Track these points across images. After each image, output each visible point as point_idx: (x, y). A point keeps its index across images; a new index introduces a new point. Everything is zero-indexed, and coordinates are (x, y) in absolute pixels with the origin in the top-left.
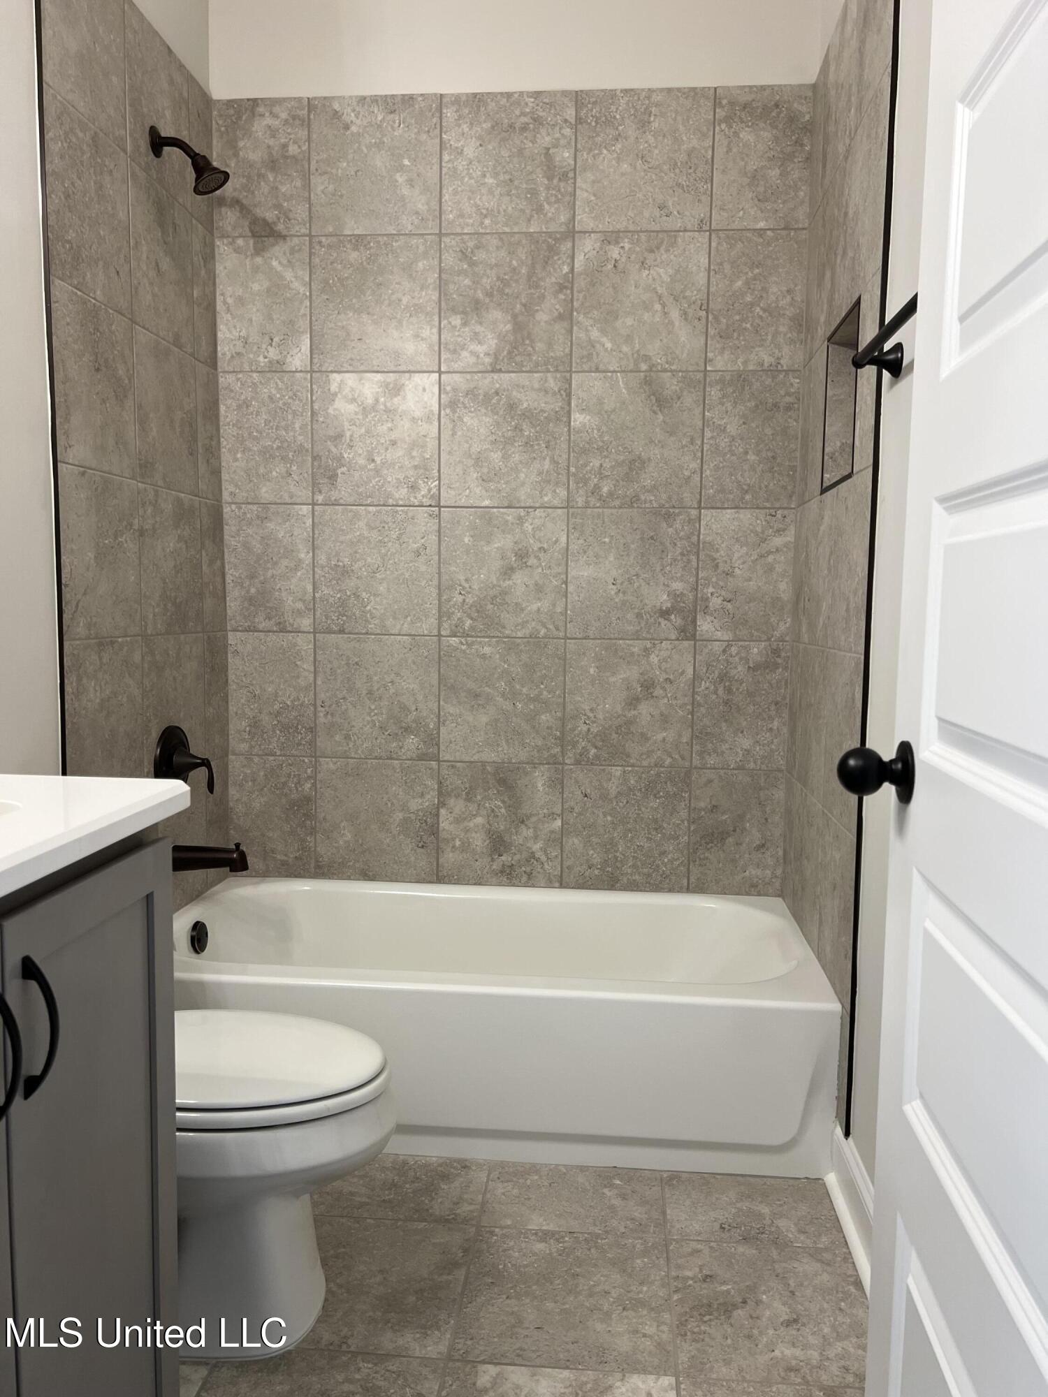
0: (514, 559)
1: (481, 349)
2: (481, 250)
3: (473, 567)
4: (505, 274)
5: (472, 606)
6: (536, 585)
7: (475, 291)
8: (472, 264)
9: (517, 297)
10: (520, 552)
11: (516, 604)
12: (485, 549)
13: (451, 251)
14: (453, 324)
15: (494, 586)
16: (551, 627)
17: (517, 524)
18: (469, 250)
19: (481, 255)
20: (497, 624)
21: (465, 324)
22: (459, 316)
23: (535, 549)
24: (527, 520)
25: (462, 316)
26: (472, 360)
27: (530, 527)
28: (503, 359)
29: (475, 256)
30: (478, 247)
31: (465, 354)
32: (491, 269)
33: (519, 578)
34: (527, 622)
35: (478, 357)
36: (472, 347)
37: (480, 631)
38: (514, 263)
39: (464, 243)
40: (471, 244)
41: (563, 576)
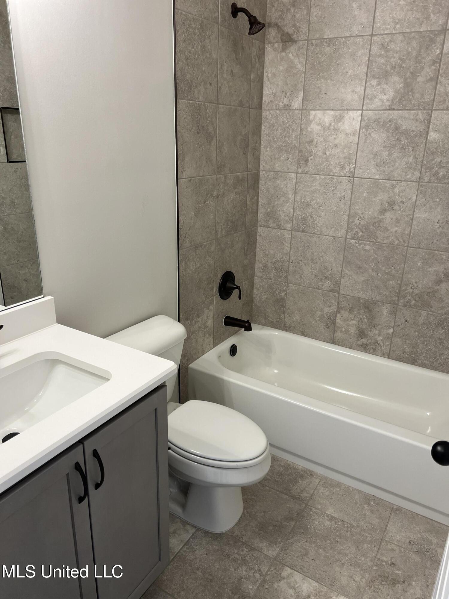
0: (387, 205)
1: (385, 98)
2: (392, 43)
3: (366, 208)
4: (403, 56)
5: (363, 226)
6: (397, 219)
7: (386, 66)
8: (387, 51)
9: (408, 69)
10: (391, 202)
11: (385, 227)
12: (374, 199)
13: (376, 44)
14: (372, 84)
15: (375, 218)
16: (401, 240)
17: (391, 189)
18: (386, 43)
19: (392, 46)
20: (374, 236)
21: (379, 84)
22: (376, 80)
23: (399, 201)
24: (396, 187)
25: (378, 80)
26: (380, 103)
27: (397, 191)
28: (396, 103)
29: (388, 46)
30: (391, 41)
31: (377, 100)
32: (397, 53)
33: (388, 215)
34: (390, 236)
35: (383, 102)
36: (380, 97)
37: (366, 238)
38: (410, 49)
39: (384, 39)
40: (387, 40)
41: (411, 216)
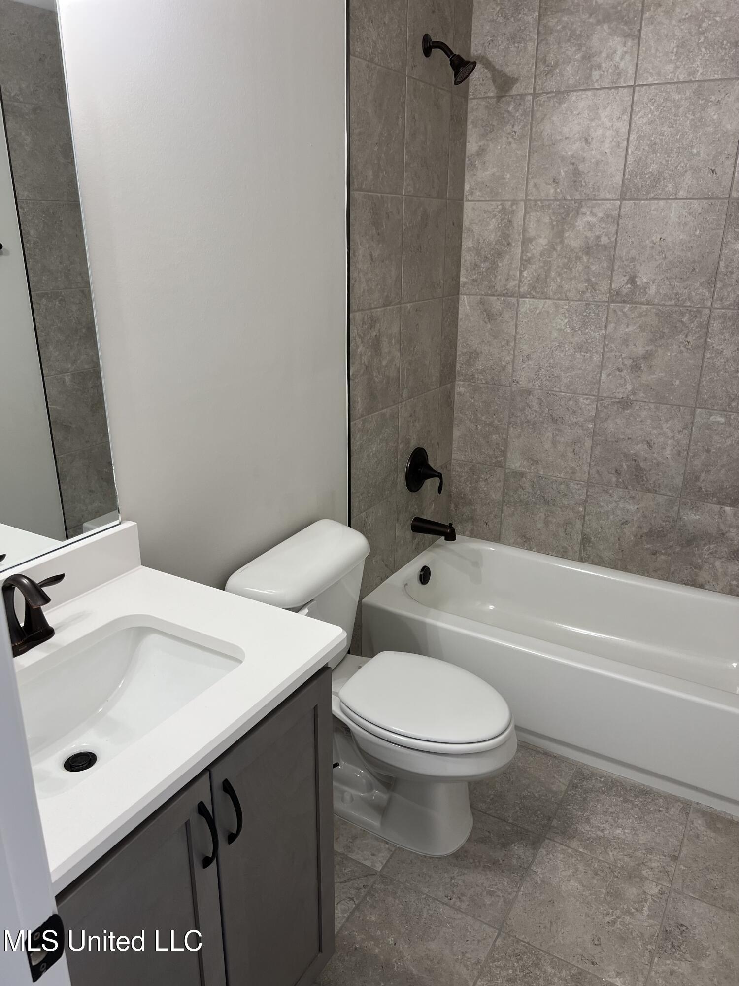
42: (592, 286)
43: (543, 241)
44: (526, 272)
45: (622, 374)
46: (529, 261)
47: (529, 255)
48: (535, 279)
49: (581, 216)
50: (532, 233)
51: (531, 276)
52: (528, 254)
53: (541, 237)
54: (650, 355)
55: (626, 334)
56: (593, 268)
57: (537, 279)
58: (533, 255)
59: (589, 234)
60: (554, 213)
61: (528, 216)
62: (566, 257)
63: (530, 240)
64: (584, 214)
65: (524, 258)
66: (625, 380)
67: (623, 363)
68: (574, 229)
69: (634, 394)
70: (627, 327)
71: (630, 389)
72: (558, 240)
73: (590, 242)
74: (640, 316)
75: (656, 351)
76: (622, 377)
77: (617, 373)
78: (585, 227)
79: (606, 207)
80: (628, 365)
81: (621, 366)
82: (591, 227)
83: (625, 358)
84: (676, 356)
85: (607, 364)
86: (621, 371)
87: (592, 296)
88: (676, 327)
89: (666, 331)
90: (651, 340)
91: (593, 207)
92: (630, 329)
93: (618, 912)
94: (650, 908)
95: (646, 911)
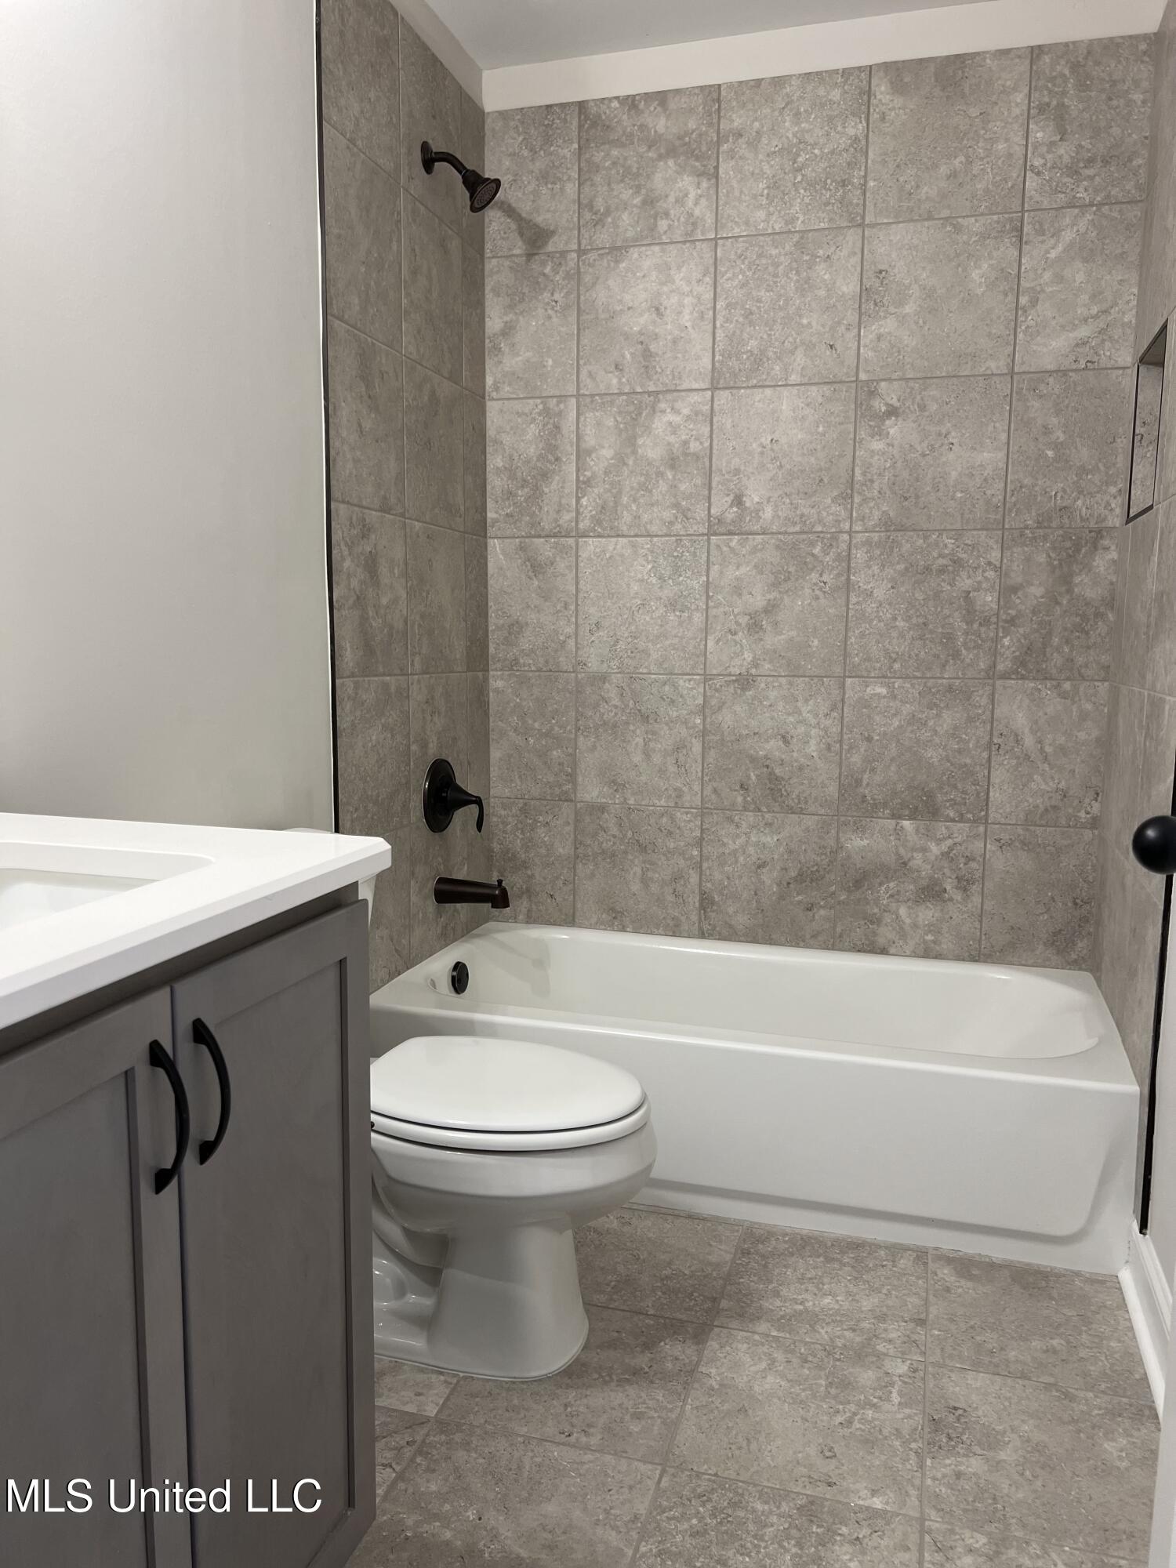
42: (683, 514)
43: (607, 453)
44: (586, 498)
45: (736, 638)
46: (588, 482)
47: (588, 474)
48: (599, 508)
49: (659, 414)
50: (590, 441)
51: (593, 504)
52: (586, 473)
53: (603, 447)
54: (773, 606)
55: (737, 579)
56: (683, 487)
57: (603, 508)
58: (593, 473)
59: (672, 439)
60: (620, 413)
61: (582, 419)
62: (642, 474)
63: (589, 452)
64: (663, 412)
65: (581, 479)
66: (741, 646)
67: (736, 622)
68: (650, 433)
69: (756, 666)
70: (738, 568)
71: (750, 658)
72: (629, 451)
73: (675, 451)
74: (754, 550)
75: (782, 599)
76: (736, 643)
77: (730, 636)
78: (666, 429)
79: (692, 401)
80: (743, 625)
81: (734, 627)
82: (674, 429)
83: (738, 614)
84: (810, 604)
85: (714, 626)
86: (735, 634)
87: (684, 527)
88: (805, 563)
89: (792, 569)
90: (773, 585)
91: (675, 401)
92: (743, 570)
93: (853, 1407)
94: (900, 1393)
95: (895, 1398)
